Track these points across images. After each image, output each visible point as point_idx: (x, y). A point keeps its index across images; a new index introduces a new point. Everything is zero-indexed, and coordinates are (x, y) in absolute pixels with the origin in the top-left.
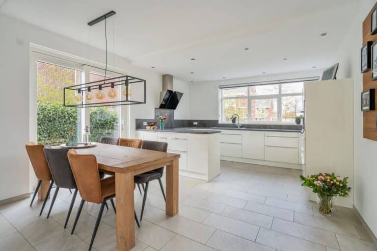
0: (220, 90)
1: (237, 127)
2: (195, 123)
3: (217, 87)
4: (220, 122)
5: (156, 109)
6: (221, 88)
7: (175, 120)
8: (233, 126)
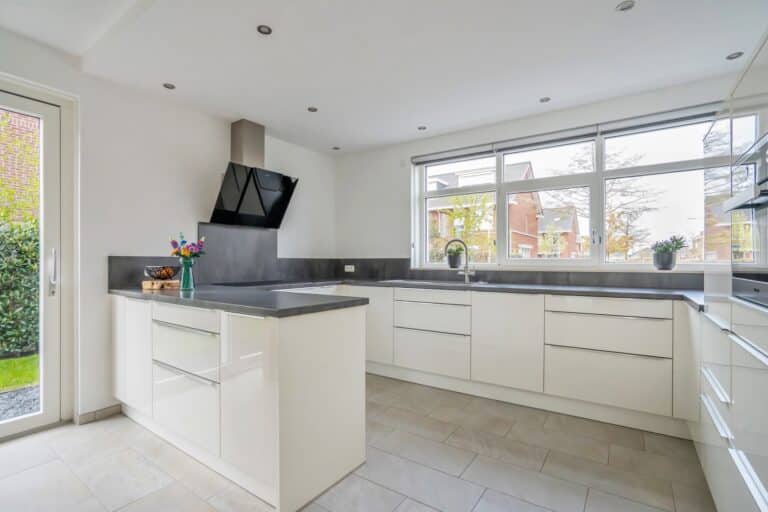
0: (415, 172)
1: (461, 279)
2: (350, 269)
3: (408, 161)
4: (415, 265)
5: (201, 224)
6: (418, 164)
7: (281, 260)
8: (451, 276)
